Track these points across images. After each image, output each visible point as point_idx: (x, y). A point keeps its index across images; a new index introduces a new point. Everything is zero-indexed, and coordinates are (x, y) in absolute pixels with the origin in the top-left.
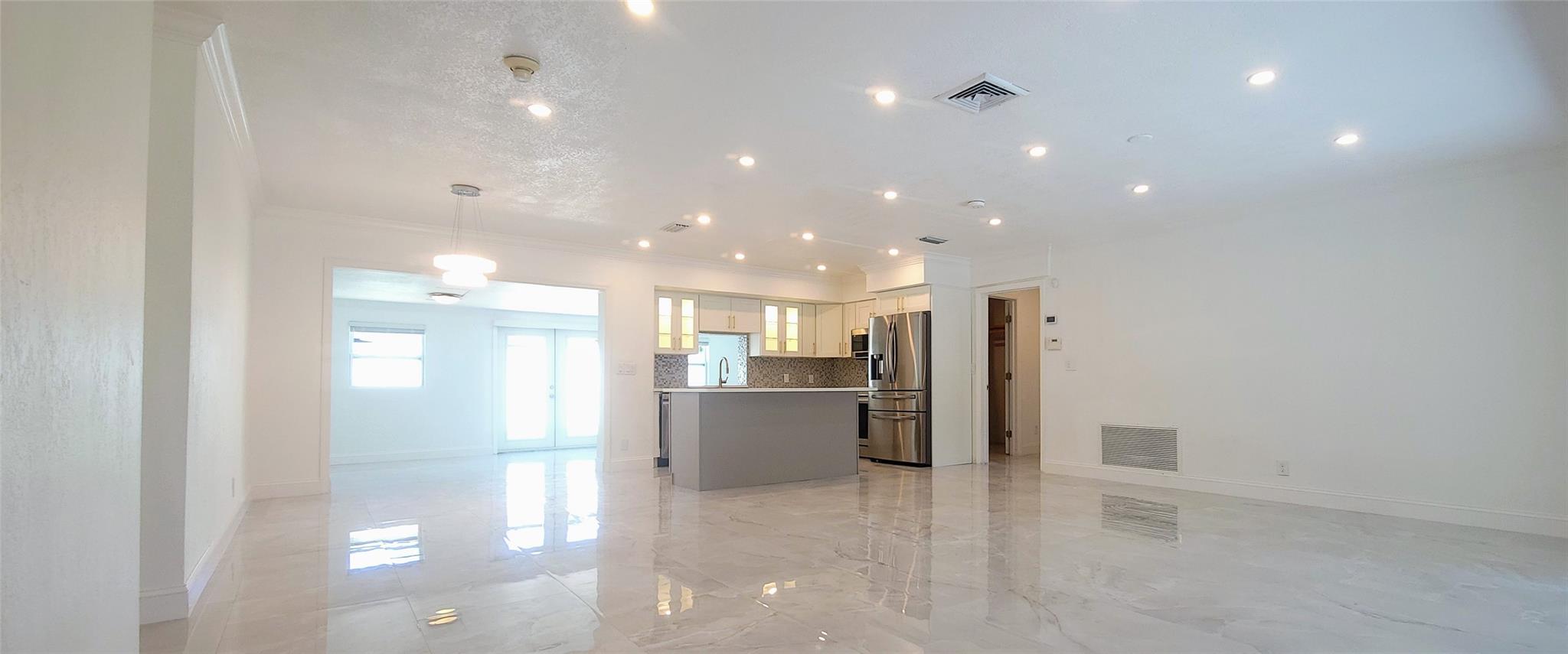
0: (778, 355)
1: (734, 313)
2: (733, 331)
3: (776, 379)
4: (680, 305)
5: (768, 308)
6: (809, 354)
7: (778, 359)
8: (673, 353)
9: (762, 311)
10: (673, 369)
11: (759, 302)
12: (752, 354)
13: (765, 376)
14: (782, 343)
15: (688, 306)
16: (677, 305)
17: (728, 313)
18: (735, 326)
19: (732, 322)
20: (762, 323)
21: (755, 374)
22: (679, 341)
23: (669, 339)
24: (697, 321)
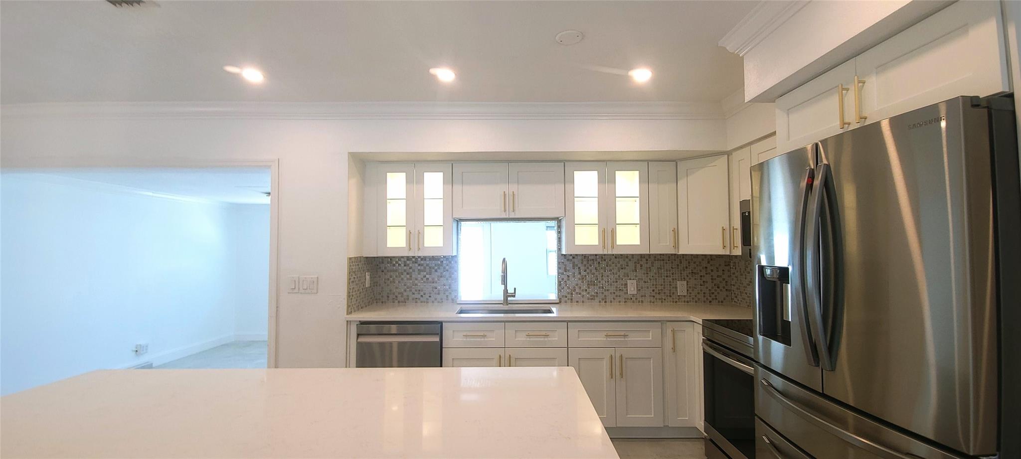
0: (600, 252)
1: (513, 189)
2: (512, 216)
3: (612, 289)
4: (421, 181)
5: (578, 175)
6: (663, 247)
7: (603, 257)
8: (411, 254)
9: (567, 181)
10: (435, 276)
11: (563, 166)
12: (564, 252)
13: (591, 284)
14: (608, 230)
15: (434, 182)
17: (503, 188)
18: (516, 208)
19: (510, 201)
20: (568, 201)
21: (573, 282)
22: (420, 235)
23: (403, 232)
24: (450, 202)
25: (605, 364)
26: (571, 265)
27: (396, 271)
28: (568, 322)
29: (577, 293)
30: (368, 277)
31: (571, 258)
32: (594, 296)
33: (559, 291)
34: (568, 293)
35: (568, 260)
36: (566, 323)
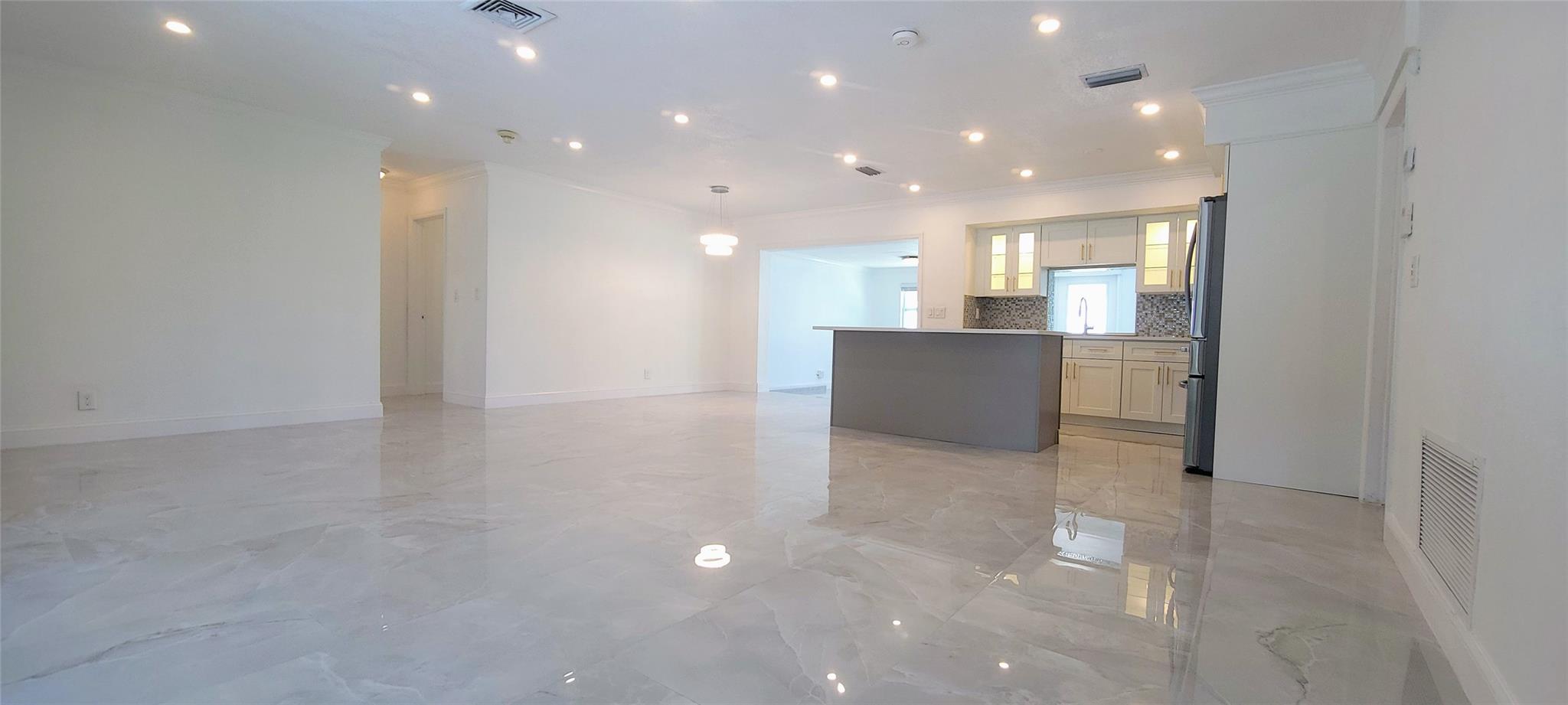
0: (1168, 290)
1: (1091, 241)
2: (1089, 263)
4: (1017, 240)
5: (1150, 227)
8: (1009, 294)
9: (1140, 232)
10: (1029, 313)
11: (1136, 221)
12: (1142, 292)
15: (1027, 242)
16: (1013, 243)
17: (1083, 241)
18: (1092, 257)
19: (1087, 252)
20: (1139, 249)
21: (1150, 319)
22: (1015, 280)
23: (1003, 279)
24: (1038, 255)
25: (1155, 374)
26: (1150, 305)
27: (999, 309)
28: (1124, 341)
29: (1154, 329)
30: (978, 312)
31: (1150, 298)
32: (1171, 331)
33: (1137, 326)
34: (1146, 328)
35: (1147, 300)
36: (1122, 342)
